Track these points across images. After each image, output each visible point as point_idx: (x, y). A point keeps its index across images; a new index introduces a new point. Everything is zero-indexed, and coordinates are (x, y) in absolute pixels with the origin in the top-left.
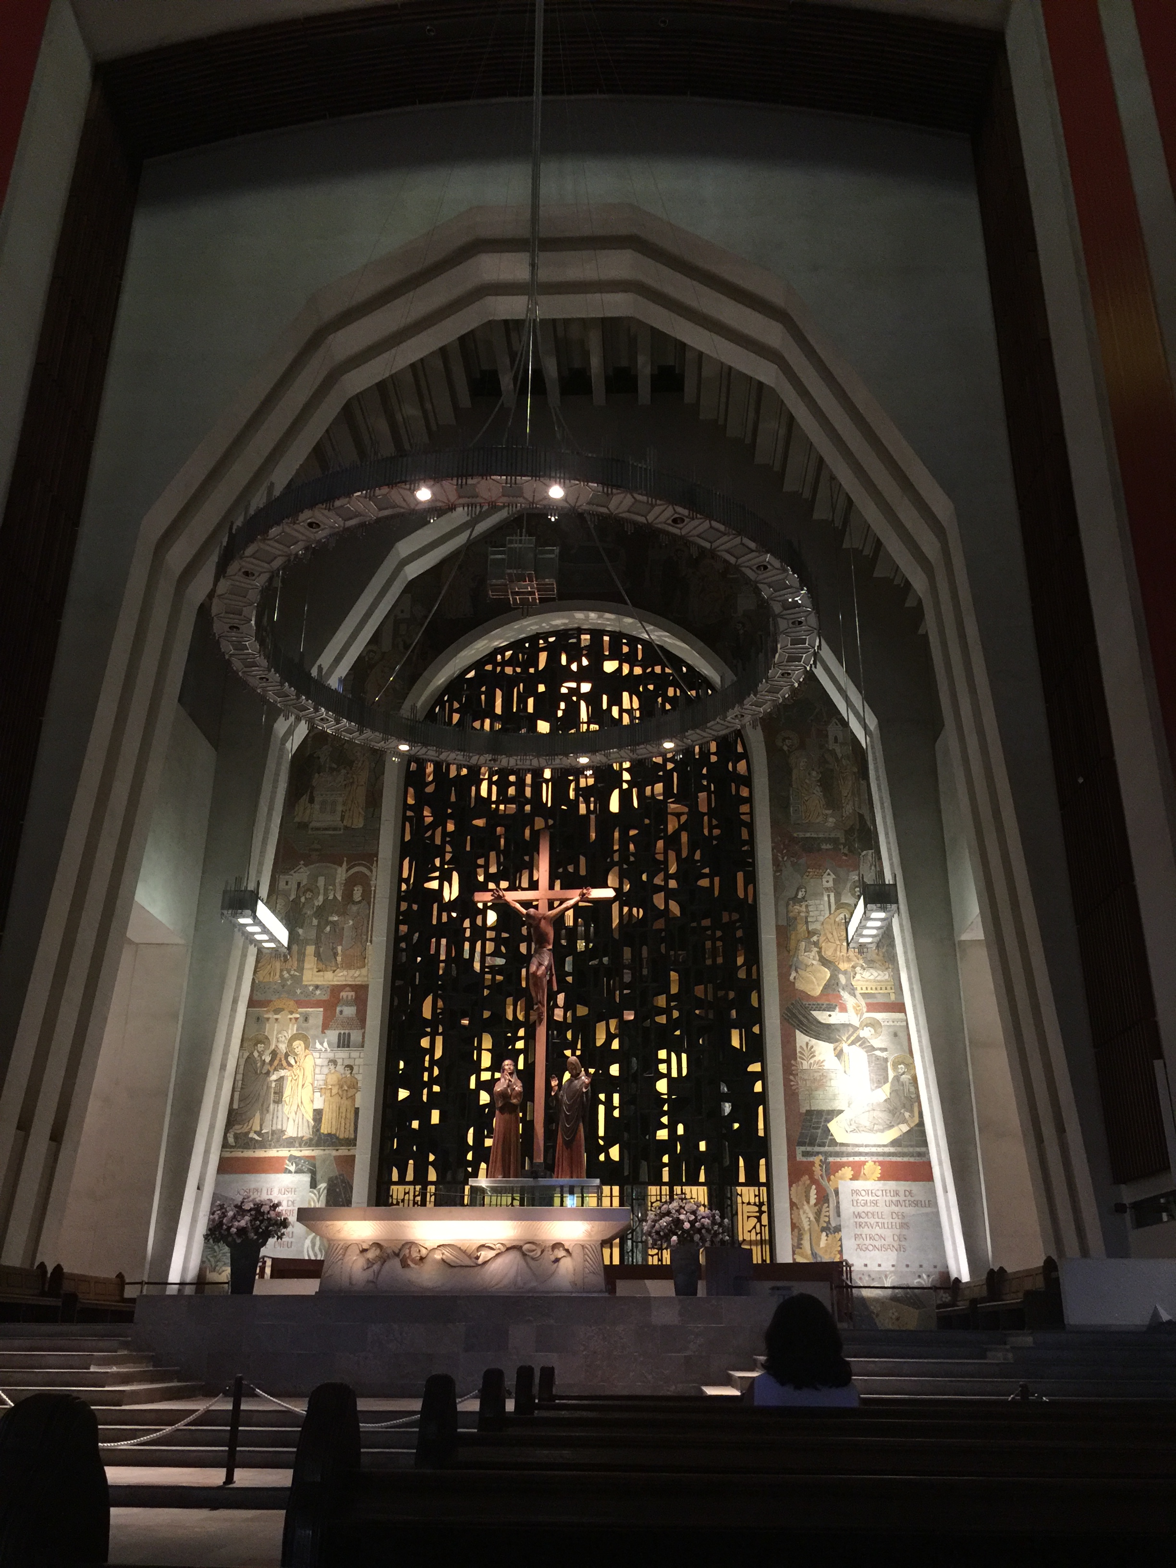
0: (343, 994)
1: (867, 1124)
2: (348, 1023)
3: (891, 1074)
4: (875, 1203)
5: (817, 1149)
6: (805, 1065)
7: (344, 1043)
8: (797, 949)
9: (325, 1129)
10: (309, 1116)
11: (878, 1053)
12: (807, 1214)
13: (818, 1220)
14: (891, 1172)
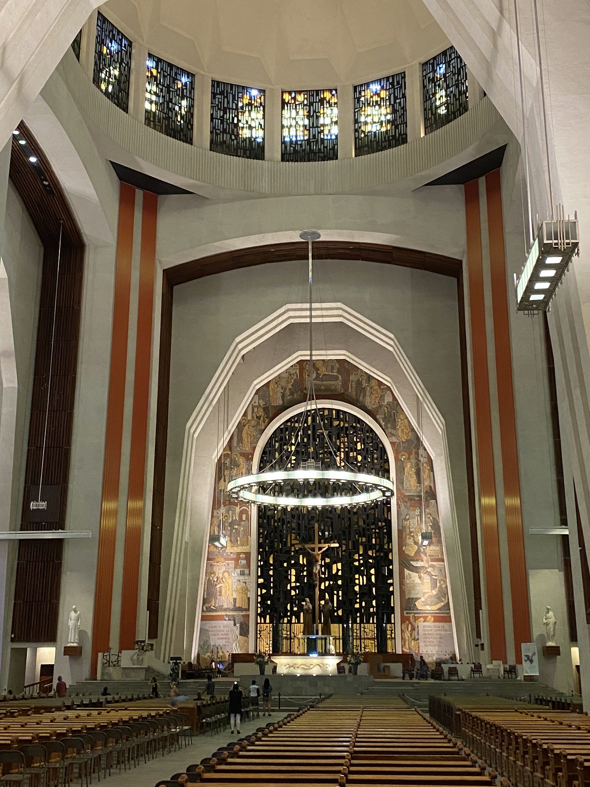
0: (241, 556)
1: (429, 602)
2: (243, 567)
3: (438, 585)
4: (431, 630)
5: (411, 611)
6: (408, 582)
7: (242, 573)
8: (406, 538)
9: (237, 605)
10: (232, 601)
11: (434, 577)
12: (407, 635)
13: (411, 636)
14: (437, 619)
